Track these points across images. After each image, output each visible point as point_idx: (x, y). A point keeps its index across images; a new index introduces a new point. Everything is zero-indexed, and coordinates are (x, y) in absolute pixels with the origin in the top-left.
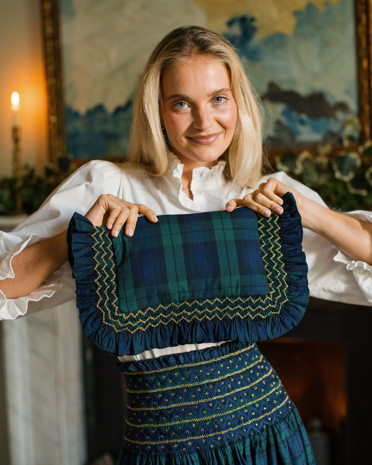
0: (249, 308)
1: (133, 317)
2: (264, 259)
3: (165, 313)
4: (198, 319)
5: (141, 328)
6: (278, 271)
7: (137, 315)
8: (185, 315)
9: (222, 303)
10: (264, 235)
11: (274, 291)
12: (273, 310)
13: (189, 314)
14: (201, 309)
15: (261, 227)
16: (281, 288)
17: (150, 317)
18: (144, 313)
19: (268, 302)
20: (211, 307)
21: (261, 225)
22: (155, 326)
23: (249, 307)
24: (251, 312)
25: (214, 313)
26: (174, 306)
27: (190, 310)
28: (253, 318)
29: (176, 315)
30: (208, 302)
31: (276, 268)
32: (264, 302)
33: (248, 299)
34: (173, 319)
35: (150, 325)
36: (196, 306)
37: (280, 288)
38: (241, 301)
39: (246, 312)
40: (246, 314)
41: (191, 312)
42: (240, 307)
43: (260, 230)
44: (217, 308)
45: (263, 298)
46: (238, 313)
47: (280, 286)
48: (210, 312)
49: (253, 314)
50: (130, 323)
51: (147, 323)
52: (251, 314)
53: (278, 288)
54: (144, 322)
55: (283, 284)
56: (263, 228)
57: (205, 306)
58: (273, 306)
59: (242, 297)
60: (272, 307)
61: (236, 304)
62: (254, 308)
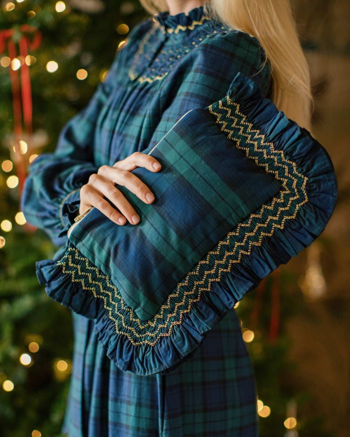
0: (271, 219)
1: (160, 318)
2: (249, 156)
3: (188, 289)
4: (225, 270)
5: (175, 323)
6: (272, 157)
7: (162, 313)
8: (209, 276)
9: (237, 234)
10: (231, 132)
11: (286, 180)
12: (298, 201)
13: (213, 272)
14: (220, 257)
15: (224, 126)
16: (291, 171)
17: (176, 305)
18: (167, 305)
19: (286, 197)
20: (229, 248)
21: (222, 124)
22: (189, 311)
23: (270, 217)
24: (276, 222)
25: (237, 252)
26: (192, 275)
27: (210, 267)
28: (282, 228)
29: (202, 282)
30: (223, 245)
31: (267, 156)
32: (282, 201)
33: (262, 210)
34: (202, 289)
35: (182, 313)
36: (214, 259)
37: (288, 173)
38: (256, 218)
39: (270, 226)
40: (272, 227)
41: (213, 268)
42: (260, 225)
43: (224, 130)
44: (237, 244)
45: (278, 196)
46: (262, 234)
47: (287, 170)
48: (232, 254)
49: (279, 222)
50: (160, 326)
51: (178, 314)
52: (277, 224)
53: (286, 174)
54: (174, 315)
55: (289, 165)
56: (226, 126)
57: (223, 251)
58: (295, 198)
59: (254, 212)
60: (296, 200)
61: (253, 225)
62: (275, 215)
